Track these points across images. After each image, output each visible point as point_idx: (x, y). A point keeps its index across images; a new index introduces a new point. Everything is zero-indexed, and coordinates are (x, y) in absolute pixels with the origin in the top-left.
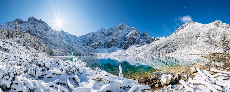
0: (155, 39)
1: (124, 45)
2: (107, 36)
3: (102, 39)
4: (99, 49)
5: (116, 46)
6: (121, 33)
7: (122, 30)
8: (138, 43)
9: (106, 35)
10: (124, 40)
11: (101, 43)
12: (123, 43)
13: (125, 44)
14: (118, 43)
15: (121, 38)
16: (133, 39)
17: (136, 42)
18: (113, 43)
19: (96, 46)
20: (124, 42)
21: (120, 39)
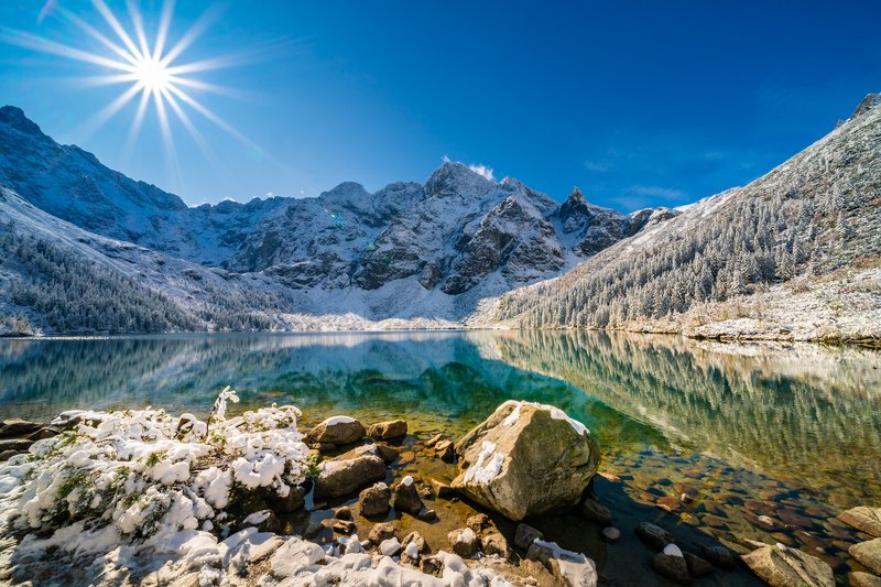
0: (646, 220)
1: (454, 274)
2: (372, 226)
3: (341, 236)
4: (316, 293)
5: (413, 280)
6: (441, 210)
7: (448, 199)
8: (526, 262)
9: (366, 222)
10: (456, 248)
11: (335, 258)
12: (447, 261)
13: (458, 268)
14: (424, 263)
15: (439, 236)
16: (504, 239)
17: (518, 255)
18: (398, 264)
19: (302, 277)
20: (452, 258)
21: (438, 244)
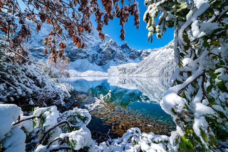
0: (142, 53)
1: (99, 60)
5: (86, 60)
7: (91, 36)
8: (120, 59)
10: (97, 51)
12: (96, 55)
13: (101, 58)
14: (89, 55)
15: (90, 47)
16: (113, 51)
17: (117, 56)
18: (80, 54)
